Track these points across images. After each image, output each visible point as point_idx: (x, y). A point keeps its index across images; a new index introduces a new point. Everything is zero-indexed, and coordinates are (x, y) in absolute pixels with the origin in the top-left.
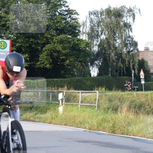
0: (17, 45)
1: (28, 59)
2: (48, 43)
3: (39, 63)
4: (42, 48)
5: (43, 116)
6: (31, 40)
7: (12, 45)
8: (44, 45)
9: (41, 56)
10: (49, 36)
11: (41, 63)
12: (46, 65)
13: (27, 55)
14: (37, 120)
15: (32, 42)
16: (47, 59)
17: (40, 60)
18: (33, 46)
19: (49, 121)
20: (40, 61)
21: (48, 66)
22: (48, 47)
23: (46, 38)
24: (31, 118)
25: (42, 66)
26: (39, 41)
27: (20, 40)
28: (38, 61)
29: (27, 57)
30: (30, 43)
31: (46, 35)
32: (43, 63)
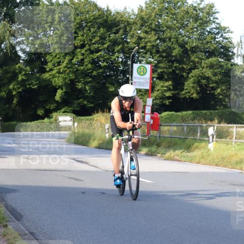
0: (159, 71)
1: (171, 87)
2: (195, 68)
3: (184, 92)
4: (188, 74)
5: (190, 154)
6: (176, 64)
7: (153, 71)
8: (190, 70)
9: (186, 83)
10: (197, 60)
11: (186, 93)
12: (192, 94)
13: (170, 83)
15: (176, 67)
16: (193, 87)
17: (185, 88)
19: (197, 160)
20: (186, 89)
21: (195, 95)
22: (195, 72)
23: (193, 61)
24: (176, 157)
25: (187, 96)
26: (185, 66)
27: (160, 65)
28: (183, 89)
29: (170, 85)
30: (174, 68)
31: (193, 58)
32: (189, 93)
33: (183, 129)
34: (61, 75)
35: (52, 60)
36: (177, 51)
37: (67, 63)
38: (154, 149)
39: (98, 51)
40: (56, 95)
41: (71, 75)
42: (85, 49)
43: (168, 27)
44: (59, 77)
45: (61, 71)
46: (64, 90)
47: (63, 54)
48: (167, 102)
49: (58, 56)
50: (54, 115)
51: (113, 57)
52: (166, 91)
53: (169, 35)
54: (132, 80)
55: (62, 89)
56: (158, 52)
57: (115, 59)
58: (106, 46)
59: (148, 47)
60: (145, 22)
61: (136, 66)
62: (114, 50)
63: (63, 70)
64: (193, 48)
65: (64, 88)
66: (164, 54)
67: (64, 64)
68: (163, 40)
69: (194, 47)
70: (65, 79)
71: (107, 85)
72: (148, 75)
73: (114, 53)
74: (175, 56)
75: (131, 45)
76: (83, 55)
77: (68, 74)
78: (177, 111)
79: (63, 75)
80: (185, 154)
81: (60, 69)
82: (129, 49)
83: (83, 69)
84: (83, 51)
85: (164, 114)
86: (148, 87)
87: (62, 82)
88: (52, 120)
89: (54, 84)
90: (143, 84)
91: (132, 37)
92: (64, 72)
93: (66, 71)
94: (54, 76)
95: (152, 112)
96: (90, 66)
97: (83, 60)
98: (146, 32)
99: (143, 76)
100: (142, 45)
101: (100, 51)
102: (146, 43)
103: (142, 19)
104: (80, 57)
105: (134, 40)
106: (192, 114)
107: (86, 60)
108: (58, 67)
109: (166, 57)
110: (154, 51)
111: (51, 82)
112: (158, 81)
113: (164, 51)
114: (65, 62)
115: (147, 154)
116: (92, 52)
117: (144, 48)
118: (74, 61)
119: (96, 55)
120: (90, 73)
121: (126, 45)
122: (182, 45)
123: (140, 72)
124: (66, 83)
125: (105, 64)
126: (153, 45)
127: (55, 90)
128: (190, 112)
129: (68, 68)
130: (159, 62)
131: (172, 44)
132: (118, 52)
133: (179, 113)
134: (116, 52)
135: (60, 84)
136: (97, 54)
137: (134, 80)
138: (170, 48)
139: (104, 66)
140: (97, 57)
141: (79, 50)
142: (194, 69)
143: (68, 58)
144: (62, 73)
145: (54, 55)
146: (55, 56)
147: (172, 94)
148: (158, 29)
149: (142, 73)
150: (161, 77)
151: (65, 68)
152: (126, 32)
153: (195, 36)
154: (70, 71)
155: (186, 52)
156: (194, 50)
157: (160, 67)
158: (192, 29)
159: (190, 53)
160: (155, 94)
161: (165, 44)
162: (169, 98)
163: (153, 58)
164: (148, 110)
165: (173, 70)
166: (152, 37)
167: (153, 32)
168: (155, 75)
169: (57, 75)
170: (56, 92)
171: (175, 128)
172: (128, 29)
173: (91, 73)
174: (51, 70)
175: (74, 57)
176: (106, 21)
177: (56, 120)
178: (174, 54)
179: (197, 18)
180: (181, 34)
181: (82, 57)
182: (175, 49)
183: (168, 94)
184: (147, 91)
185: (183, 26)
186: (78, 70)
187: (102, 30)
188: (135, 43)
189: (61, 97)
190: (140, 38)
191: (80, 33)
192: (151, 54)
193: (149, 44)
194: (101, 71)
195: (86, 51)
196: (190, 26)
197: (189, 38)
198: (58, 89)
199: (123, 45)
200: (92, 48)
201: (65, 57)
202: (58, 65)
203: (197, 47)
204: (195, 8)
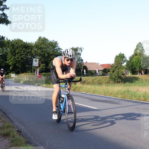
0: (41, 61)
1: (45, 66)
4: (50, 62)
5: (50, 85)
6: (46, 59)
7: (39, 61)
8: (50, 61)
9: (49, 64)
10: (52, 58)
13: (45, 64)
18: (47, 61)
26: (49, 59)
27: (42, 59)
28: (48, 66)
31: (51, 57)
33: (48, 78)
36: (46, 55)
38: (39, 84)
41: (15, 62)
43: (44, 48)
44: (11, 62)
46: (13, 66)
48: (44, 70)
52: (43, 67)
53: (44, 50)
54: (33, 63)
56: (41, 55)
58: (25, 53)
61: (34, 59)
66: (43, 56)
67: (13, 59)
68: (42, 52)
70: (13, 63)
71: (26, 65)
72: (38, 62)
73: (28, 56)
76: (18, 56)
80: (48, 85)
84: (18, 55)
85: (43, 73)
86: (38, 65)
90: (36, 65)
91: (33, 51)
92: (13, 61)
94: (9, 62)
95: (39, 73)
96: (20, 59)
98: (38, 49)
100: (36, 53)
101: (23, 55)
103: (36, 45)
104: (17, 56)
105: (34, 52)
111: (9, 64)
112: (41, 64)
113: (43, 55)
114: (13, 58)
115: (37, 85)
116: (21, 55)
117: (37, 54)
118: (16, 58)
119: (22, 56)
121: (31, 53)
122: (48, 53)
123: (35, 61)
125: (25, 59)
126: (39, 53)
127: (10, 66)
130: (41, 58)
131: (45, 53)
133: (47, 73)
135: (11, 64)
143: (14, 57)
146: (10, 56)
148: (41, 48)
150: (42, 63)
152: (31, 49)
153: (52, 50)
155: (49, 55)
156: (52, 55)
160: (40, 68)
162: (44, 69)
164: (38, 72)
165: (46, 61)
166: (39, 51)
168: (40, 62)
172: (32, 48)
173: (21, 61)
174: (8, 60)
176: (25, 46)
177: (10, 75)
179: (52, 45)
180: (47, 50)
183: (44, 68)
184: (38, 66)
185: (48, 48)
186: (17, 60)
187: (24, 49)
189: (11, 69)
190: (36, 51)
191: (17, 50)
192: (39, 56)
194: (24, 61)
196: (50, 48)
197: (50, 51)
200: (21, 54)
201: (13, 56)
202: (11, 59)
203: (52, 54)
204: (51, 43)
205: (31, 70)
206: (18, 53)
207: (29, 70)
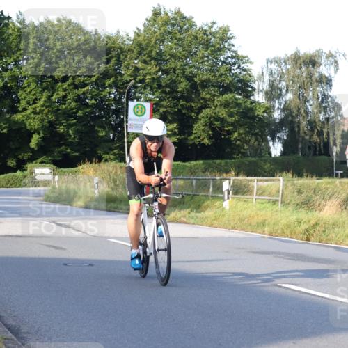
0: (162, 110)
1: (177, 131)
2: (206, 106)
3: (192, 137)
4: (198, 114)
6: (182, 102)
7: (154, 111)
8: (200, 109)
9: (195, 126)
10: (208, 96)
11: (195, 138)
12: (203, 140)
13: (175, 125)
14: (192, 221)
15: (182, 105)
16: (204, 131)
17: (194, 132)
18: (184, 112)
19: (209, 223)
20: (195, 134)
21: (206, 141)
22: (206, 112)
23: (203, 99)
24: (183, 219)
25: (197, 141)
26: (193, 105)
27: (162, 103)
28: (191, 134)
29: (175, 128)
30: (179, 107)
31: (203, 95)
32: (199, 137)
33: (192, 183)
34: (38, 116)
35: (25, 98)
36: (183, 86)
37: (45, 101)
39: (84, 85)
40: (30, 142)
41: (50, 116)
42: (67, 82)
43: (172, 56)
44: (34, 118)
45: (38, 110)
46: (42, 135)
47: (40, 89)
49: (33, 92)
50: (29, 166)
51: (104, 93)
52: (169, 135)
53: (173, 65)
54: (127, 122)
55: (39, 134)
56: (160, 86)
57: (105, 96)
58: (94, 79)
59: (147, 81)
60: (143, 49)
61: (132, 104)
62: (104, 84)
63: (40, 110)
64: (203, 81)
65: (41, 132)
66: (168, 90)
67: (41, 102)
68: (166, 72)
69: (205, 81)
70: (42, 121)
71: (96, 128)
73: (104, 87)
74: (180, 92)
75: (126, 78)
76: (65, 90)
77: (46, 115)
78: (184, 160)
79: (40, 116)
80: (193, 214)
81: (35, 108)
82: (124, 84)
83: (65, 108)
84: (65, 86)
87: (39, 125)
88: (26, 173)
89: (28, 128)
91: (127, 67)
92: (41, 111)
93: (43, 110)
94: (28, 117)
96: (74, 104)
97: (65, 96)
98: (145, 62)
99: (141, 117)
100: (140, 77)
101: (87, 85)
102: (145, 76)
103: (140, 45)
104: (62, 93)
105: (129, 72)
106: (203, 164)
107: (68, 97)
108: (34, 106)
109: (169, 93)
110: (155, 85)
111: (25, 125)
113: (167, 86)
114: (43, 100)
116: (76, 87)
117: (142, 81)
118: (54, 98)
119: (81, 91)
120: (74, 113)
121: (119, 78)
122: (190, 79)
123: (137, 112)
124: (43, 126)
125: (93, 101)
126: (153, 78)
127: (30, 134)
128: (201, 162)
129: (47, 107)
130: (161, 100)
131: (177, 76)
132: (110, 86)
133: (187, 164)
134: (107, 87)
135: (36, 127)
136: (83, 89)
137: (130, 122)
138: (174, 81)
139: (92, 104)
140: (84, 93)
141: (60, 84)
142: (204, 108)
143: (46, 94)
144: (39, 113)
145: (29, 90)
146: (30, 92)
147: (178, 139)
148: (159, 58)
149: (139, 114)
151: (42, 106)
152: (119, 62)
153: (206, 66)
154: (49, 111)
155: (195, 87)
156: (204, 84)
157: (162, 106)
158: (202, 58)
159: (199, 88)
161: (169, 77)
163: (153, 94)
166: (152, 68)
167: (153, 62)
168: (156, 116)
169: (32, 115)
170: (31, 137)
171: (181, 182)
172: (122, 57)
173: (76, 113)
174: (25, 109)
175: (53, 93)
177: (31, 173)
178: (180, 89)
179: (207, 45)
180: (187, 64)
181: (64, 93)
182: (180, 83)
185: (191, 55)
186: (58, 110)
188: (131, 75)
189: (37, 144)
190: (137, 69)
192: (151, 89)
193: (148, 77)
194: (88, 110)
195: (69, 85)
196: (200, 54)
197: (198, 69)
198: (34, 133)
199: (116, 78)
200: (77, 82)
201: (41, 93)
202: (34, 103)
203: (208, 81)
204: (205, 32)
205: (116, 151)
206: (65, 79)
207: (111, 149)
